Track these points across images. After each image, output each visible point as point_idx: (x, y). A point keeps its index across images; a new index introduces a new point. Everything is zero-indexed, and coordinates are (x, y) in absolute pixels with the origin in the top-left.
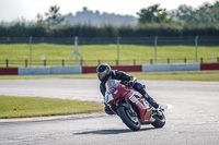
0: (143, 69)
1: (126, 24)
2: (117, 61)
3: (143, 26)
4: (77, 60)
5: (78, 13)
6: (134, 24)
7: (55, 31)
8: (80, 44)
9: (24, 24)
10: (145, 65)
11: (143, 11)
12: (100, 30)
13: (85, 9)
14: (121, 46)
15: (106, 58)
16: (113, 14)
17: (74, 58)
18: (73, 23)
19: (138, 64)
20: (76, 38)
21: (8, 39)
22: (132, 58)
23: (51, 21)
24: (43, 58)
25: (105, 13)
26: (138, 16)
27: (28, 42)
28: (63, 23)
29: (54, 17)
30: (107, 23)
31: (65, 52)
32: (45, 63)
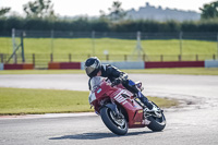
0: (206, 64)
1: (189, 19)
2: (180, 57)
3: (206, 22)
4: (139, 56)
5: (141, 8)
6: (197, 20)
7: (118, 25)
8: (143, 38)
9: (86, 18)
10: (208, 60)
11: (206, 6)
12: (163, 25)
13: (147, 4)
14: (183, 41)
15: (169, 53)
16: (175, 10)
17: (136, 53)
18: (135, 18)
19: (200, 59)
20: (139, 33)
21: (71, 34)
22: (195, 53)
23: (114, 16)
24: (106, 53)
25: (167, 9)
26: (201, 12)
27: (90, 37)
28: (126, 18)
29: (117, 12)
30: (170, 18)
31: (127, 47)
32: (107, 57)
